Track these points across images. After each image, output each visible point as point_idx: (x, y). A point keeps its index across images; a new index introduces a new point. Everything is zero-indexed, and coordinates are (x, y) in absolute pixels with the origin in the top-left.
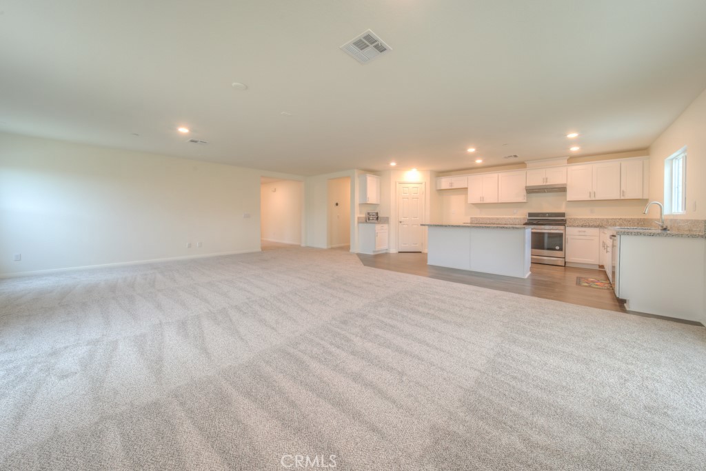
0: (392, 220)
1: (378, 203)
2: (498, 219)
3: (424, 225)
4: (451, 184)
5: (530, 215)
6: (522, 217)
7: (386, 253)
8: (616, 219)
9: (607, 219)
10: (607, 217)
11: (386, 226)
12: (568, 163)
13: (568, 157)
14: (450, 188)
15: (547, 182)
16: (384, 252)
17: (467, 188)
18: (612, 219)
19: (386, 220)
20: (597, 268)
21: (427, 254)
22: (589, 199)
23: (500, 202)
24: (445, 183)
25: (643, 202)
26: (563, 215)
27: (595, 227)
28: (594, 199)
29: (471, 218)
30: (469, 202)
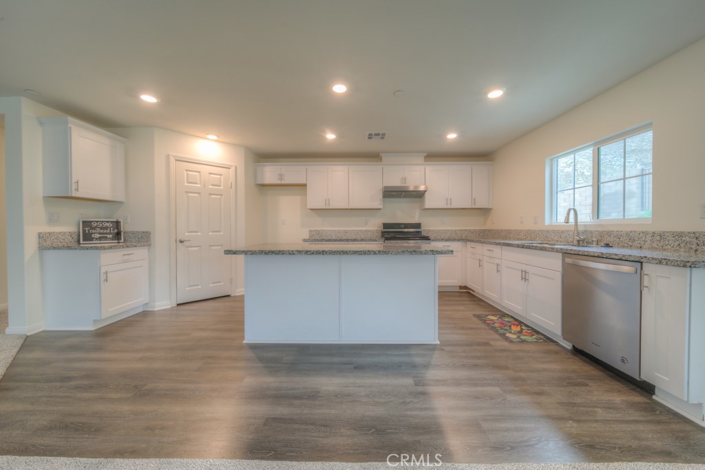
0: (160, 239)
1: (120, 197)
2: (346, 232)
3: (235, 253)
4: (281, 176)
5: (386, 226)
6: (376, 228)
7: (145, 314)
8: (462, 230)
9: (456, 231)
10: (456, 229)
11: (140, 253)
12: (425, 161)
13: (426, 154)
14: (279, 182)
15: (405, 183)
16: (141, 310)
17: (305, 185)
18: (460, 230)
19: (143, 239)
20: (458, 290)
21: (241, 299)
22: (445, 207)
23: (351, 207)
24: (270, 173)
25: (485, 211)
26: (418, 226)
27: (459, 240)
28: (450, 207)
29: (310, 231)
30: (309, 207)
